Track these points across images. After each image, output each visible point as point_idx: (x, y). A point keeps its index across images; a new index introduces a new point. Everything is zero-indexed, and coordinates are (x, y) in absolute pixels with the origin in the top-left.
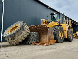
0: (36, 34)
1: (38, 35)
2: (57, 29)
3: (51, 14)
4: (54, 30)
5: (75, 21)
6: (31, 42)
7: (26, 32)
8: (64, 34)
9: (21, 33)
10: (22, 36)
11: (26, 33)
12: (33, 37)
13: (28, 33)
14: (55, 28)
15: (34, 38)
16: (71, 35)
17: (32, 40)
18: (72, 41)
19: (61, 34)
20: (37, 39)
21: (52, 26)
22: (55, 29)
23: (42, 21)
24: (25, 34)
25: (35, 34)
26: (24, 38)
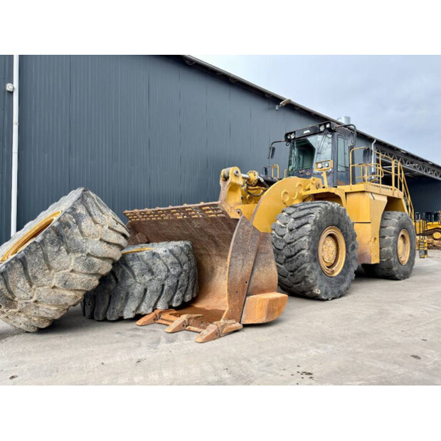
0: (171, 259)
1: (181, 264)
2: (303, 221)
3: (287, 135)
4: (291, 230)
5: (433, 165)
6: (138, 308)
7: (88, 255)
8: (354, 247)
9: (50, 268)
10: (54, 282)
11: (90, 266)
12: (148, 277)
13: (104, 259)
14: (295, 215)
15: (155, 285)
16: (404, 242)
17: (142, 300)
18: (406, 275)
19: (333, 248)
20: (175, 288)
21: (287, 199)
22: (295, 219)
23: (226, 178)
24: (80, 268)
25: (159, 262)
26: (73, 294)
